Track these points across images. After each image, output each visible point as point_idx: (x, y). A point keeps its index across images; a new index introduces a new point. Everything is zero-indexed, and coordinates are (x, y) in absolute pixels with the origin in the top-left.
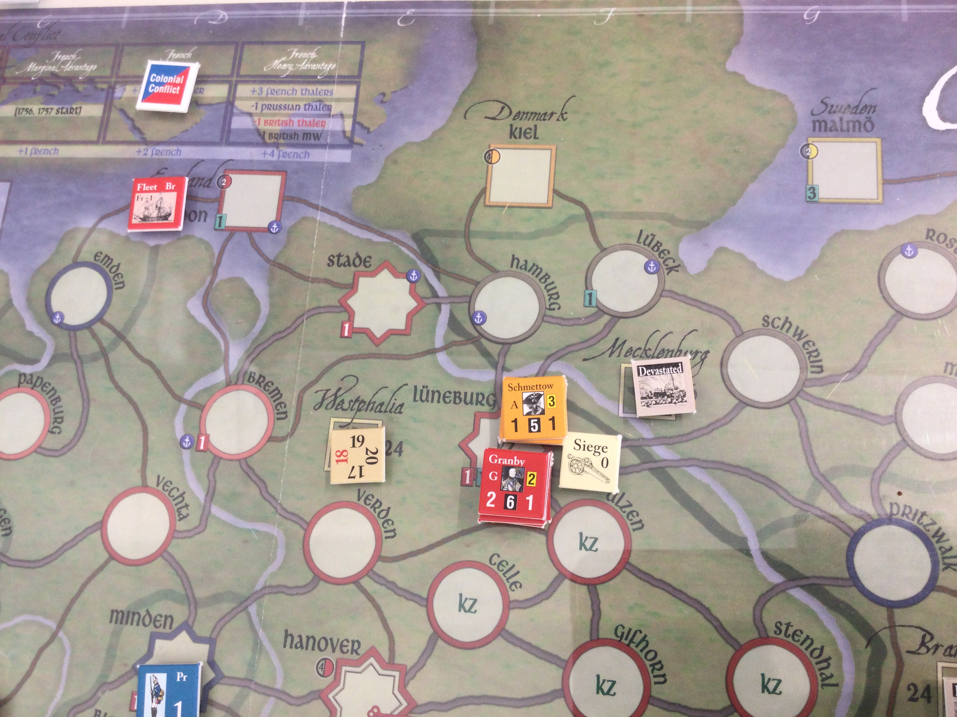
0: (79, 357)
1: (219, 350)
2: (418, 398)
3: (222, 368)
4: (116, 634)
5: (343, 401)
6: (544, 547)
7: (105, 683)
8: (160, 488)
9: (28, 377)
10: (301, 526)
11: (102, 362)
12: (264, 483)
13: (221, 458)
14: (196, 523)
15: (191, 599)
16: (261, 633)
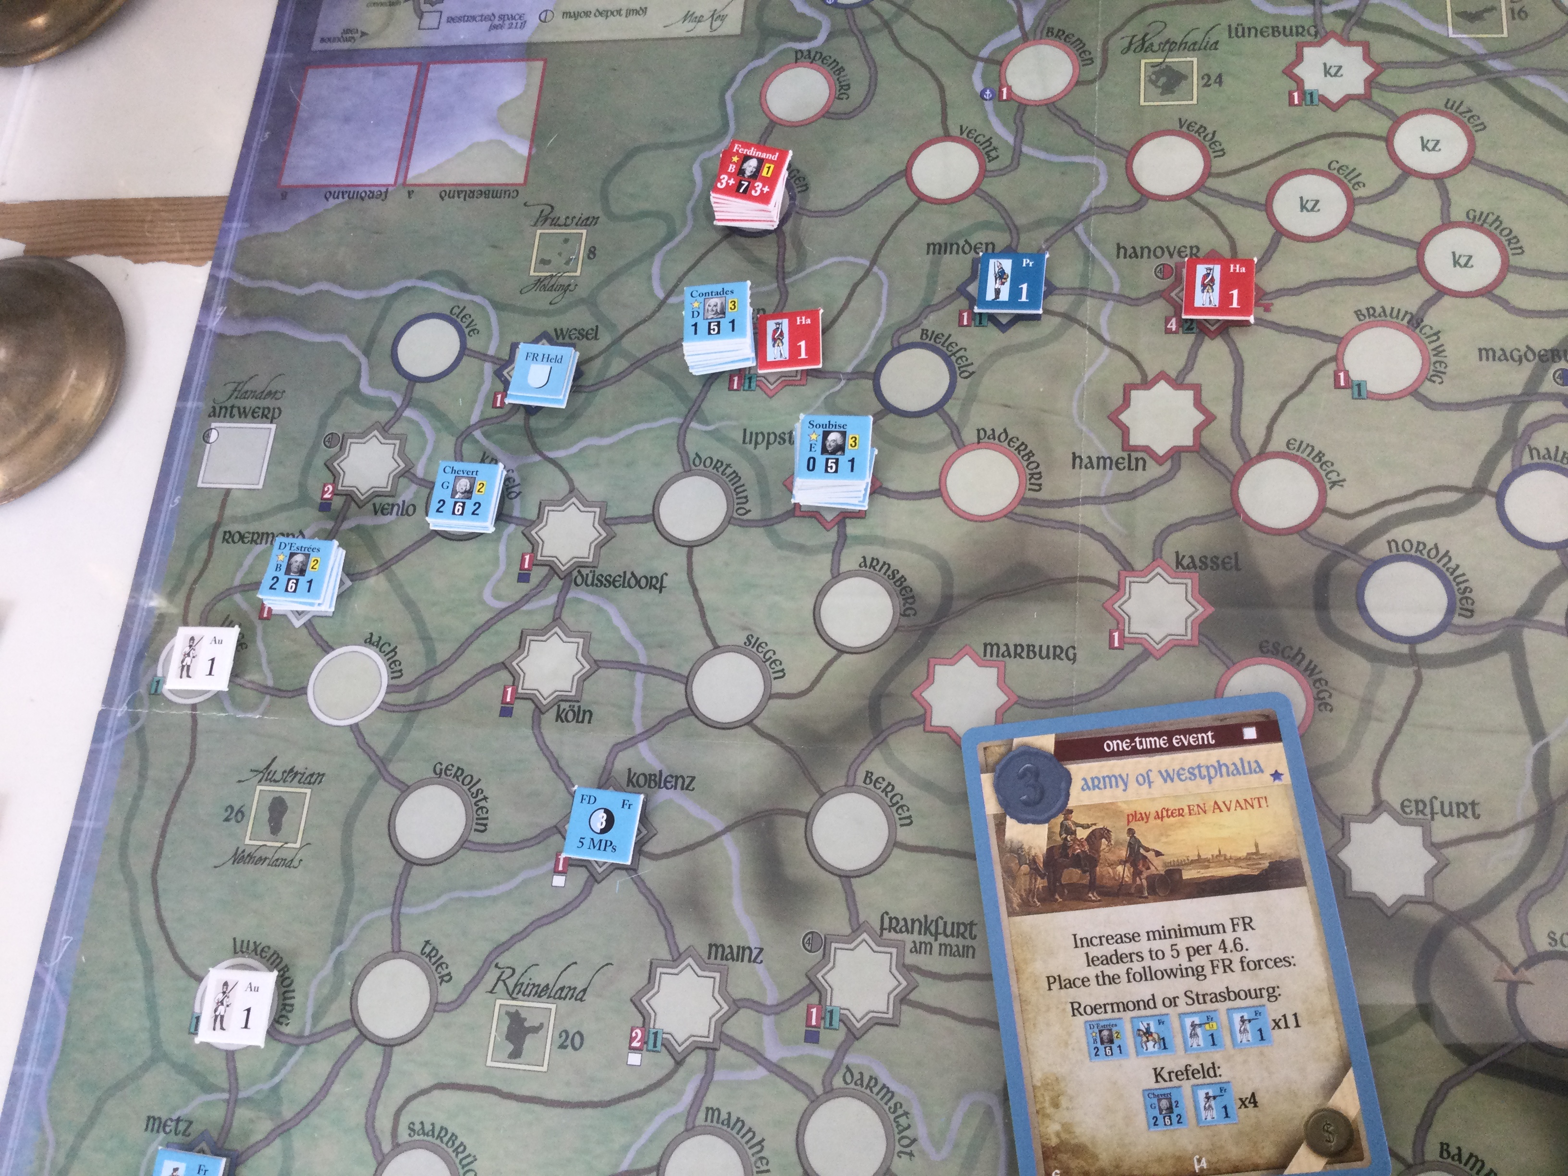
0: (861, 32)
1: (1012, 12)
2: (1233, 34)
3: (1017, 27)
4: (935, 265)
5: (1152, 45)
6: (1385, 152)
7: (929, 306)
8: (965, 136)
9: (806, 53)
10: (1121, 155)
11: (886, 31)
12: (1076, 121)
13: (1026, 105)
14: (1008, 163)
15: (1012, 227)
16: (1091, 247)
